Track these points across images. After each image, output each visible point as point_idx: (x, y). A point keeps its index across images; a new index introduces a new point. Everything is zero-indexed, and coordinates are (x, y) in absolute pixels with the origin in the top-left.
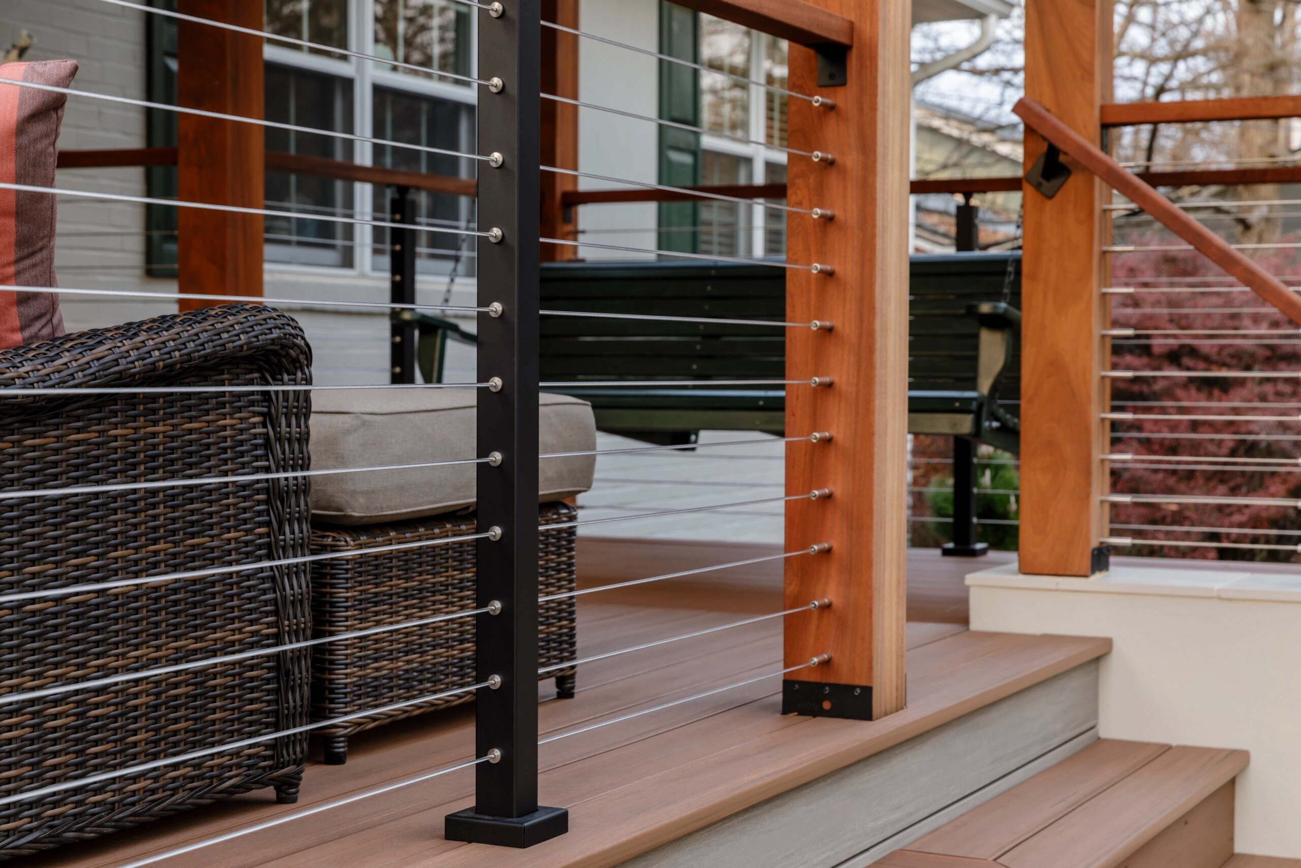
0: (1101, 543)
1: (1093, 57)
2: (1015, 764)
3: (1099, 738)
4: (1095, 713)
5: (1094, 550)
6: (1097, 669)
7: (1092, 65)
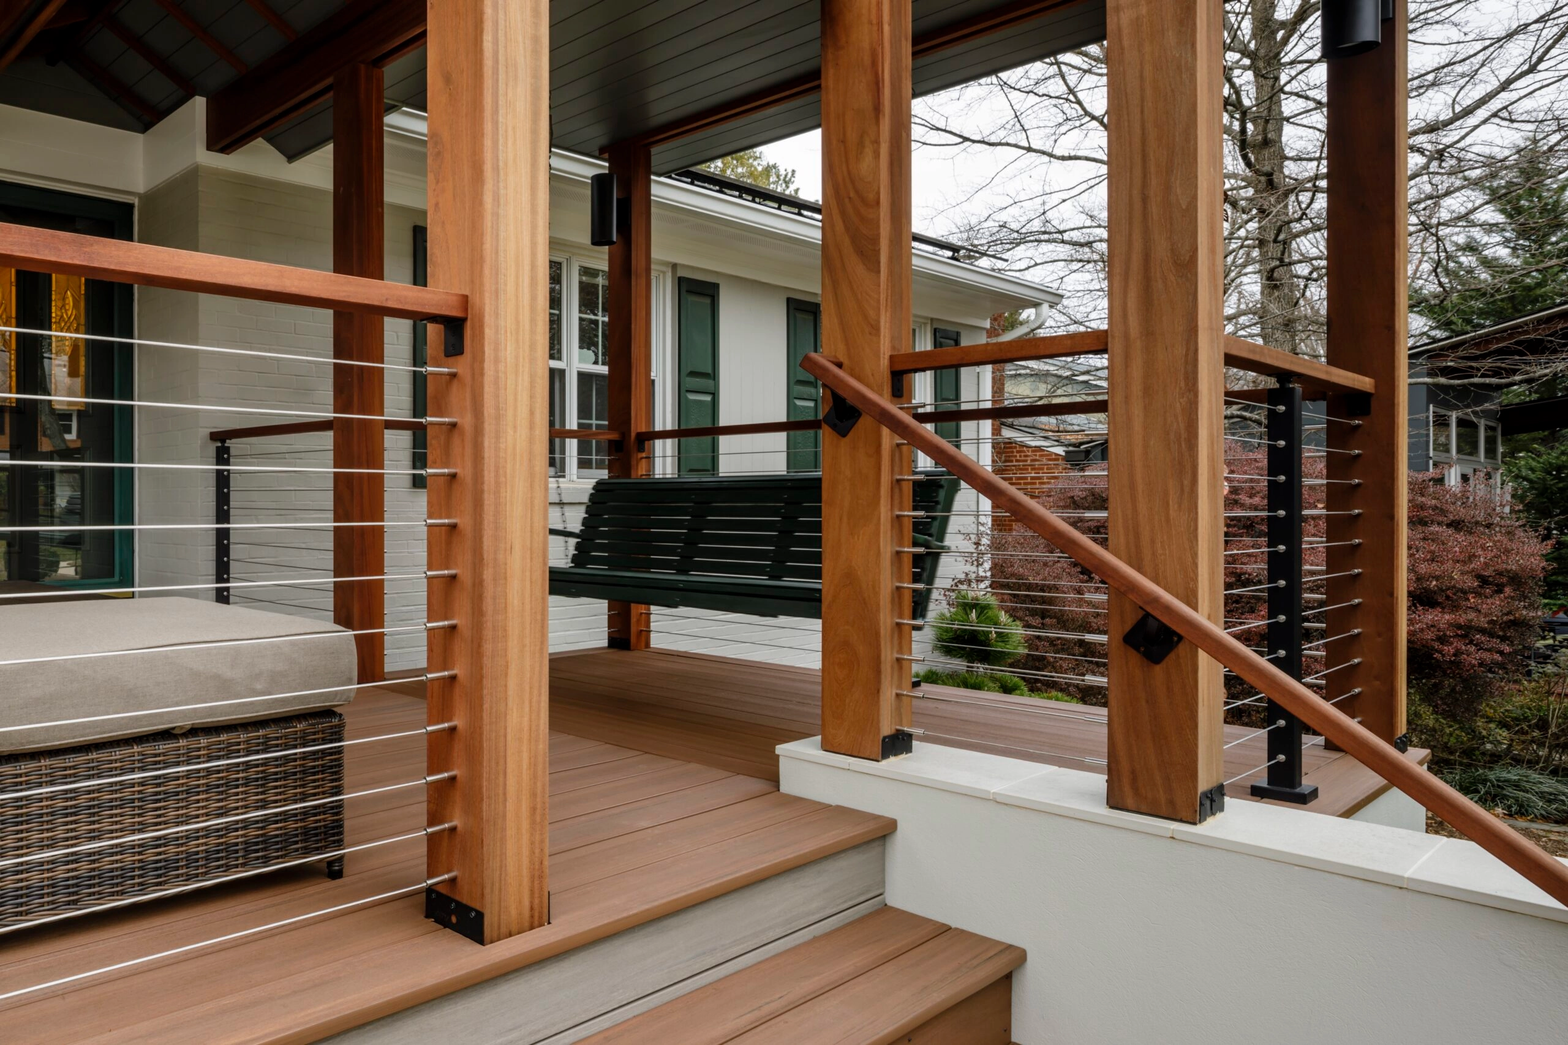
0: (898, 730)
1: (878, 315)
2: (772, 935)
3: (886, 905)
4: (882, 883)
5: (884, 738)
6: (884, 845)
7: (878, 322)
